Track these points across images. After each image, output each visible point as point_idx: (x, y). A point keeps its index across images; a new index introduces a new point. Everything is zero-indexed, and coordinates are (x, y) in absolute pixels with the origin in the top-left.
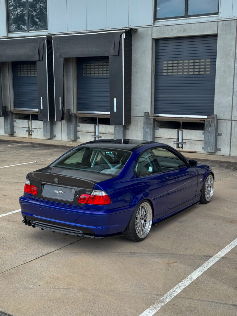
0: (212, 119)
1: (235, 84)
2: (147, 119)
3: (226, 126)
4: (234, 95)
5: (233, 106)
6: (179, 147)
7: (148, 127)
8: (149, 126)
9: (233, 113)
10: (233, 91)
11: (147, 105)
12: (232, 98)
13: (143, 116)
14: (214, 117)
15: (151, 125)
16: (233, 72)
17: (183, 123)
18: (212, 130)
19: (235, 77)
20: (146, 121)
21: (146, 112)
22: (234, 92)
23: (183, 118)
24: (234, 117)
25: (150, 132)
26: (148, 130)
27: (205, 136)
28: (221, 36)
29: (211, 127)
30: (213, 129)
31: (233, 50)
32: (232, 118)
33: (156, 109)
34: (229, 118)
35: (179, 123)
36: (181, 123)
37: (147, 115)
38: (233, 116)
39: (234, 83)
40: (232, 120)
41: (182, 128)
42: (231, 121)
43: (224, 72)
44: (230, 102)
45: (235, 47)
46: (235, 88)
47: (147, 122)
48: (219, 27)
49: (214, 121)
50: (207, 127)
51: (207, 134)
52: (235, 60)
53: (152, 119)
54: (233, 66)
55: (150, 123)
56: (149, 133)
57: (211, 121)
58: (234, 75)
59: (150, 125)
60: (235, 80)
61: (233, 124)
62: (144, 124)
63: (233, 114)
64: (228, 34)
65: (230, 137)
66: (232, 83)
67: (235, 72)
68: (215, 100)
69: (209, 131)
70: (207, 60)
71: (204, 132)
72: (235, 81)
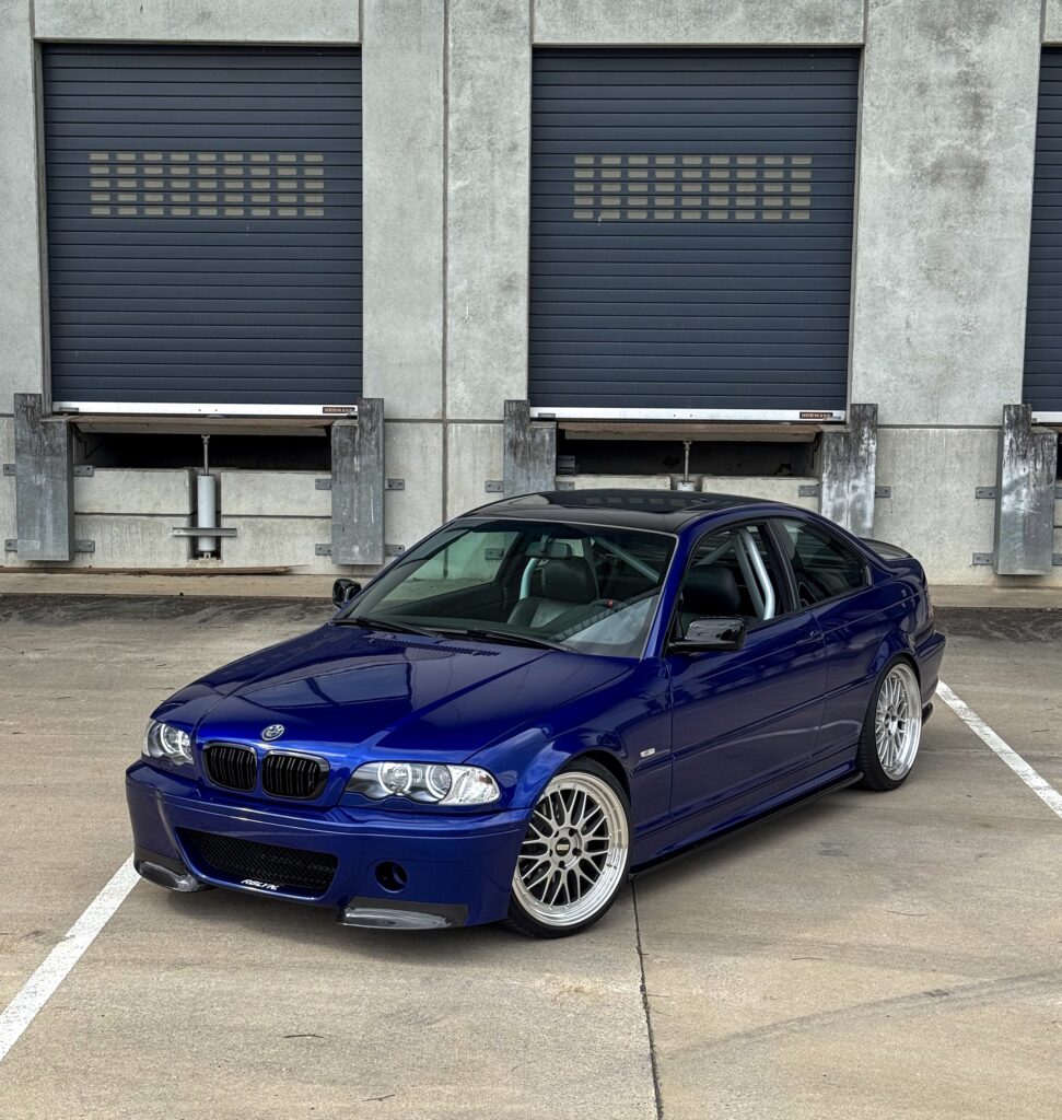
0: (364, 420)
1: (450, 267)
2: (33, 424)
3: (423, 448)
4: (449, 312)
5: (449, 359)
6: (201, 554)
7: (39, 467)
8: (48, 460)
9: (449, 389)
10: (445, 298)
11: (25, 356)
12: (441, 324)
13: (12, 412)
14: (372, 409)
15: (58, 455)
16: (440, 213)
17: (213, 438)
18: (365, 468)
19: (450, 237)
20: (27, 436)
21: (25, 395)
22: (449, 299)
23: (204, 416)
24: (455, 405)
25: (55, 492)
26: (40, 480)
27: (333, 496)
28: (377, 56)
29: (360, 454)
30: (374, 464)
31: (433, 118)
32: (444, 413)
34: (432, 413)
35: (197, 439)
36: (206, 439)
37: (33, 408)
38: (449, 403)
39: (445, 260)
40: (444, 422)
41: (211, 465)
42: (441, 425)
43: (402, 212)
44: (432, 342)
45: (442, 108)
46: (455, 285)
47: (36, 439)
48: (365, 16)
49: (373, 429)
50: (343, 455)
51: (346, 487)
52: (446, 163)
53: (64, 428)
54: (440, 189)
55: (50, 446)
56: (50, 492)
57: (361, 426)
58: (445, 227)
59: (53, 453)
60: (450, 247)
61: (451, 436)
62: (18, 451)
63: (449, 395)
64: (409, 47)
65: (441, 496)
66: (440, 261)
67: (450, 215)
68: (366, 334)
69: (352, 472)
70: (309, 158)
71: (326, 476)
72: (450, 254)
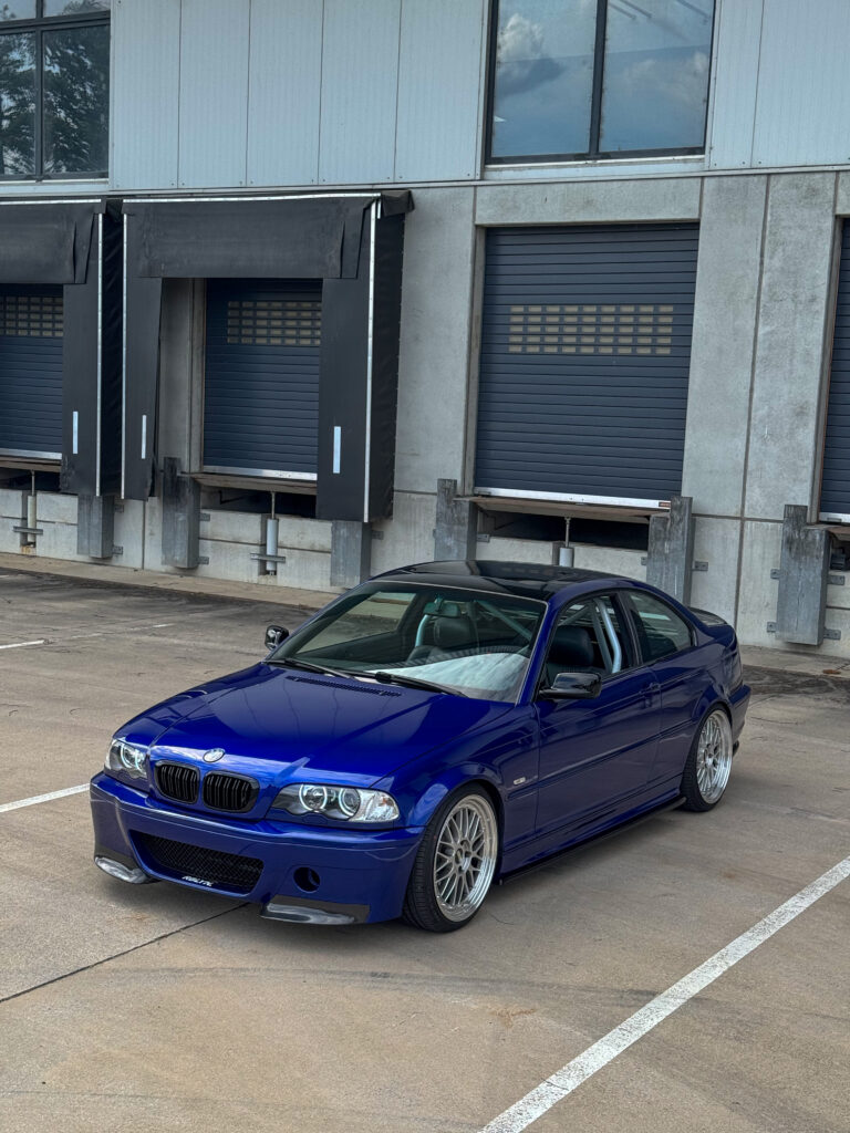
0: (675, 513)
1: (755, 395)
2: (448, 501)
3: (724, 540)
4: (752, 431)
5: (749, 469)
7: (450, 532)
8: (456, 528)
9: (747, 493)
10: (749, 419)
11: (453, 453)
12: (745, 441)
13: (436, 491)
14: (681, 506)
15: (463, 525)
16: (750, 353)
17: (573, 521)
18: (673, 551)
19: (757, 371)
20: (444, 509)
21: (445, 480)
22: (753, 421)
23: (574, 503)
24: (751, 507)
25: (459, 551)
26: (450, 542)
27: (648, 571)
28: (711, 229)
29: (669, 539)
30: (679, 549)
31: (750, 276)
32: (742, 512)
33: (483, 469)
34: (734, 512)
35: (561, 520)
36: (568, 521)
37: (449, 490)
38: (747, 503)
39: (752, 390)
40: (742, 519)
41: (571, 540)
42: (739, 522)
43: (720, 351)
44: (737, 456)
45: (758, 268)
46: (757, 410)
47: (449, 512)
48: (705, 198)
49: (681, 520)
50: (657, 539)
51: (658, 564)
52: (758, 313)
53: (467, 506)
54: (752, 333)
55: (458, 518)
56: (456, 551)
57: (672, 517)
58: (753, 364)
59: (460, 523)
60: (757, 379)
61: (747, 531)
62: (438, 520)
63: (747, 498)
64: (736, 221)
65: (735, 578)
66: (748, 390)
67: (758, 353)
68: (686, 447)
69: (661, 553)
70: (663, 309)
71: (645, 555)
72: (755, 385)
